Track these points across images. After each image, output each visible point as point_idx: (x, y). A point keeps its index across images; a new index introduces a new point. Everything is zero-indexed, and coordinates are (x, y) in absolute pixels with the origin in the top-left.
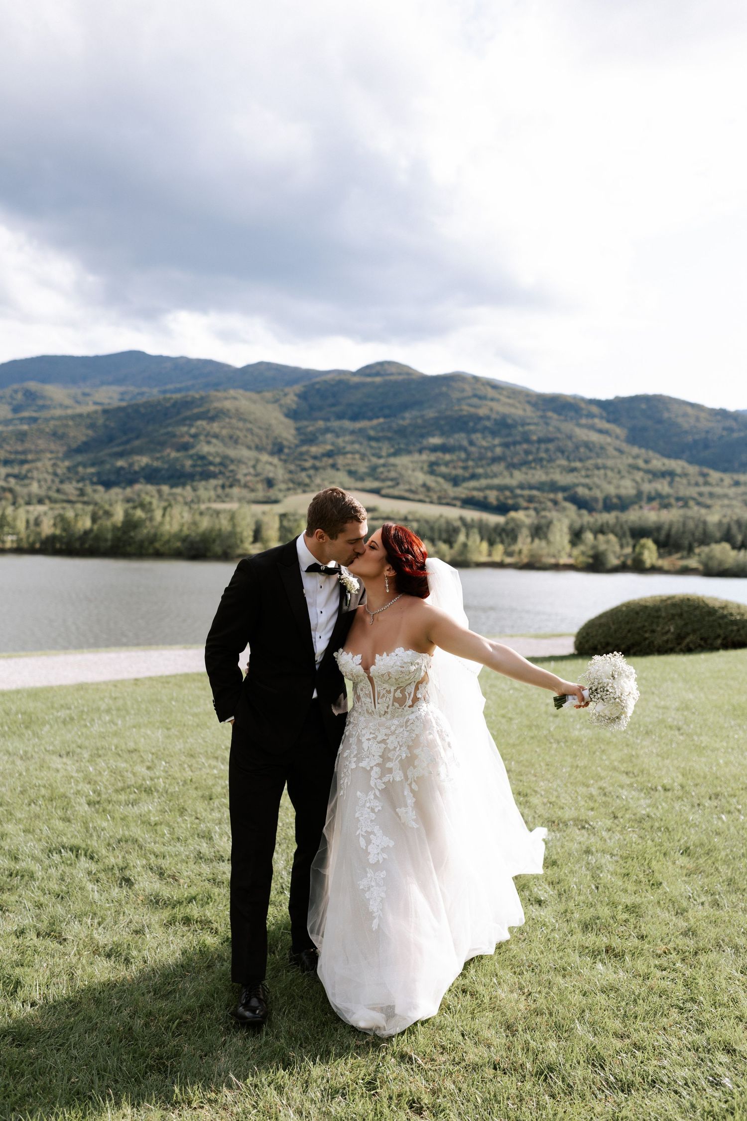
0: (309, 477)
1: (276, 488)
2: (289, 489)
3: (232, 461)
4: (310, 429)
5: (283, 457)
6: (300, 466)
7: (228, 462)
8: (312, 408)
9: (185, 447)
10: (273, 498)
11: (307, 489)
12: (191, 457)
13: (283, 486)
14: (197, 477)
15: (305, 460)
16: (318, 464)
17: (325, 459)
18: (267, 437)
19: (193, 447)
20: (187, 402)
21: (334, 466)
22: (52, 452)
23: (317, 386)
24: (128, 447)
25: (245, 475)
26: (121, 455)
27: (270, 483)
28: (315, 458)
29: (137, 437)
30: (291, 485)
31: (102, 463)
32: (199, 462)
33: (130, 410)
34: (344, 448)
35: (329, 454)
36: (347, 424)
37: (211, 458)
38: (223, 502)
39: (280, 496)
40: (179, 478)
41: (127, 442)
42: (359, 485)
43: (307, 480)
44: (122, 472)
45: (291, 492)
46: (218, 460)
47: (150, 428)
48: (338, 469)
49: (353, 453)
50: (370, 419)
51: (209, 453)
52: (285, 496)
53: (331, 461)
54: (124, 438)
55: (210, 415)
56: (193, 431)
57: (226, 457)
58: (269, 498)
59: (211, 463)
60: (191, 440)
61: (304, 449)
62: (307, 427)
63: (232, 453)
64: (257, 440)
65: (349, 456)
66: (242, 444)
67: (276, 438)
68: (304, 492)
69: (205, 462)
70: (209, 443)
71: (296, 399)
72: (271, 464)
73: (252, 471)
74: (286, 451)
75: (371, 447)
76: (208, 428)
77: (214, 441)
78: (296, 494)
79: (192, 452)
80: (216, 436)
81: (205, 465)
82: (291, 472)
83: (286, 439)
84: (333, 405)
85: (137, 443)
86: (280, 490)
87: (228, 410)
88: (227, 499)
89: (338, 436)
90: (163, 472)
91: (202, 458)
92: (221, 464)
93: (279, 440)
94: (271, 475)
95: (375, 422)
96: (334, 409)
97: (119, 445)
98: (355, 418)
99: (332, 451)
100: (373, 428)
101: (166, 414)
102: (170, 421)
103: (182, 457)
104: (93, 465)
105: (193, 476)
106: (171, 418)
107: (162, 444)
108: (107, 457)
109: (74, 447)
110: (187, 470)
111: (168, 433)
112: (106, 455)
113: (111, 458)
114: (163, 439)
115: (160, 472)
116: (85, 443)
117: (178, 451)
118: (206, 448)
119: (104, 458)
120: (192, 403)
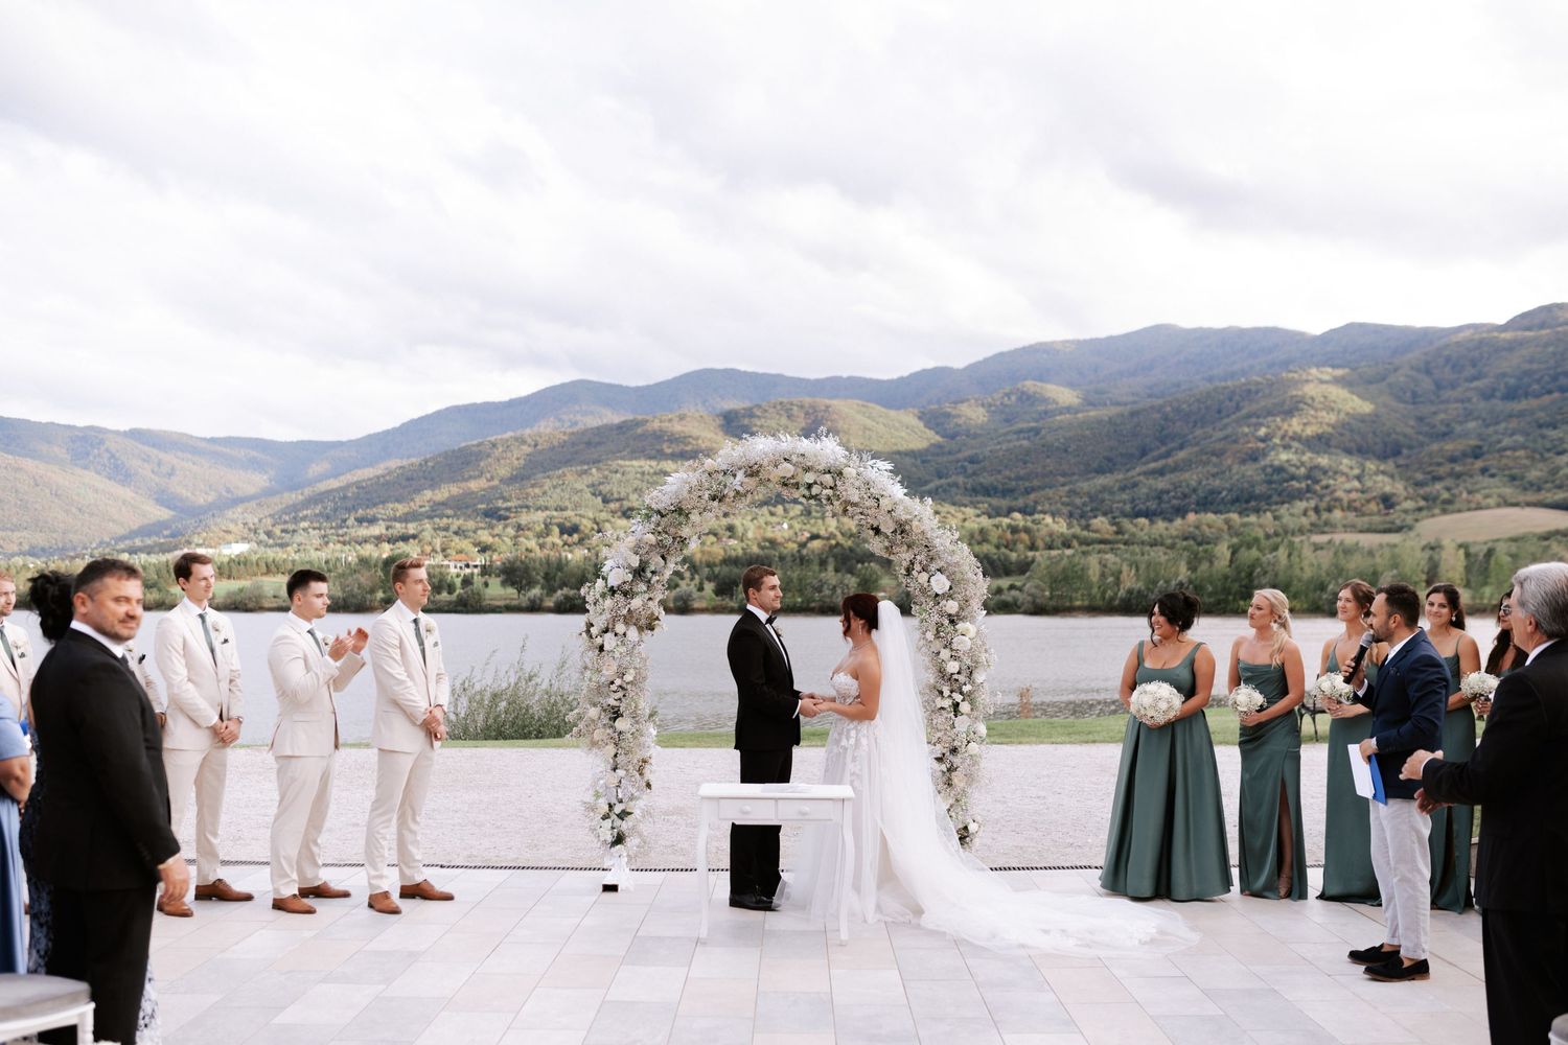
0: (1448, 489)
1: (1398, 508)
2: (1420, 509)
3: (1325, 472)
4: (1442, 416)
5: (1401, 461)
6: (1429, 473)
7: (1318, 474)
8: (1439, 386)
9: (1254, 457)
10: (1398, 522)
11: (1450, 507)
12: (1264, 469)
13: (1409, 505)
14: (1275, 498)
15: (1439, 464)
16: (1458, 468)
17: (1469, 460)
18: (1374, 433)
19: (1265, 455)
20: (1249, 391)
21: (1484, 471)
22: (1064, 475)
23: (1446, 353)
24: (1170, 461)
25: (1349, 491)
26: (1161, 472)
27: (1387, 501)
28: (1453, 460)
29: (1181, 447)
30: (1422, 503)
31: (1135, 485)
32: (1275, 477)
33: (1168, 409)
34: (1499, 442)
35: (1477, 453)
36: (1498, 404)
37: (1293, 469)
38: (1323, 533)
39: (1409, 519)
40: (1247, 502)
41: (1168, 454)
42: (1531, 497)
43: (1446, 495)
44: (1165, 497)
45: (1424, 513)
46: (1303, 470)
47: (1199, 432)
48: (1493, 476)
49: (1514, 449)
50: (1537, 396)
51: (1288, 461)
52: (1417, 520)
53: (1479, 464)
54: (1163, 449)
55: (1286, 408)
56: (1262, 431)
57: (1317, 467)
58: (1393, 523)
59: (1293, 478)
60: (1262, 445)
61: (1435, 447)
62: (1435, 413)
63: (1323, 461)
64: (1358, 438)
65: (1508, 453)
66: (1336, 447)
67: (1389, 435)
68: (1444, 512)
69: (1285, 476)
70: (1287, 447)
71: (1414, 373)
72: (1383, 473)
73: (1356, 484)
74: (1405, 451)
75: (1543, 437)
76: (1284, 426)
77: (1295, 444)
78: (1433, 516)
79: (1263, 463)
80: (1296, 437)
81: (1287, 481)
82: (1418, 484)
83: (1405, 436)
84: (1475, 378)
85: (1182, 455)
86: (1406, 511)
87: (1313, 399)
88: (1326, 529)
89: (1487, 426)
90: (1224, 493)
91: (1280, 470)
92: (1308, 477)
93: (1394, 436)
94: (1388, 489)
95: (1546, 399)
96: (1475, 384)
97: (1155, 460)
98: (1511, 395)
99: (1480, 447)
100: (1542, 409)
101: (1219, 412)
102: (1226, 421)
103: (1250, 470)
104: (1123, 489)
105: (1270, 497)
106: (1228, 416)
107: (1219, 454)
108: (1141, 478)
109: (1095, 465)
110: (1258, 490)
111: (1226, 438)
112: (1139, 474)
113: (1148, 479)
114: (1219, 446)
115: (1220, 493)
116: (1109, 460)
117: (1243, 462)
118: (1284, 456)
119: (1137, 479)
120: (1257, 392)
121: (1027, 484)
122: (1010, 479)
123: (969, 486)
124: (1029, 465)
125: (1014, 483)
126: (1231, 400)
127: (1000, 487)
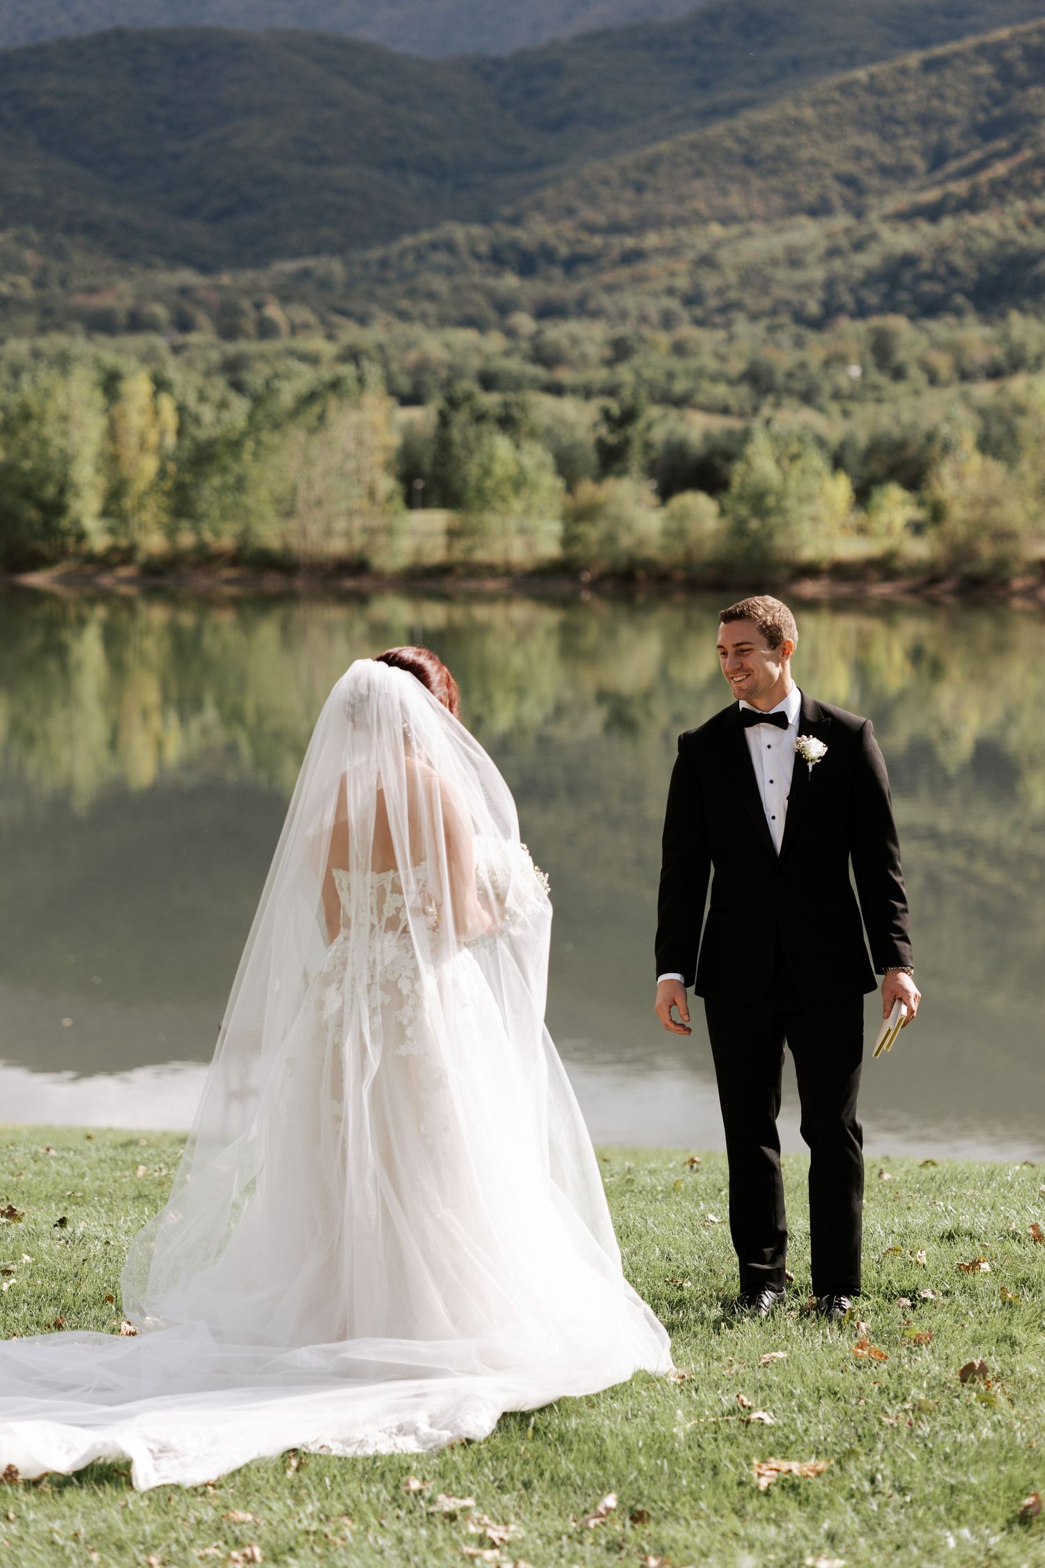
109: (809, 195)
113: (895, 230)
116: (849, 181)
121: (630, 242)
122: (592, 229)
123: (483, 248)
124: (649, 197)
125: (598, 241)
127: (564, 251)
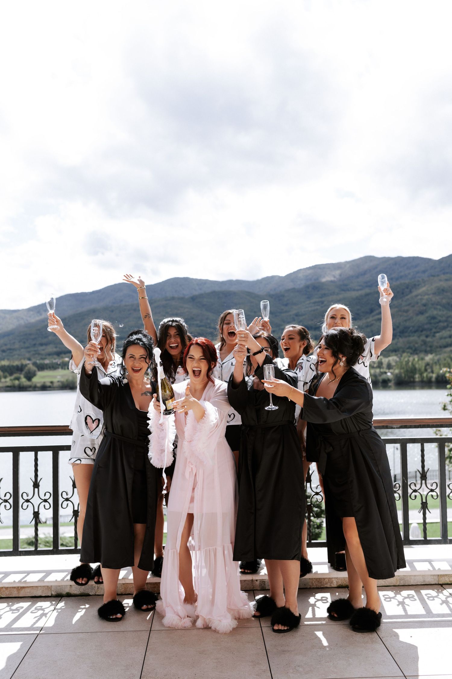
9: (421, 313)
12: (427, 317)
14: (434, 330)
19: (427, 312)
20: (415, 285)
31: (372, 325)
32: (432, 321)
37: (439, 318)
40: (422, 331)
46: (444, 318)
51: (438, 315)
57: (450, 316)
59: (440, 321)
60: (424, 308)
69: (437, 321)
70: (435, 309)
76: (434, 299)
77: (439, 307)
79: (427, 315)
81: (438, 323)
90: (411, 328)
91: (434, 318)
92: (446, 321)
101: (403, 293)
102: (407, 297)
103: (422, 318)
104: (367, 326)
105: (431, 330)
106: (407, 295)
107: (407, 311)
108: (374, 322)
110: (426, 327)
111: (409, 305)
112: (373, 321)
114: (406, 308)
115: (409, 328)
117: (417, 315)
118: (435, 312)
119: (372, 322)
120: (419, 285)
126: (407, 288)
